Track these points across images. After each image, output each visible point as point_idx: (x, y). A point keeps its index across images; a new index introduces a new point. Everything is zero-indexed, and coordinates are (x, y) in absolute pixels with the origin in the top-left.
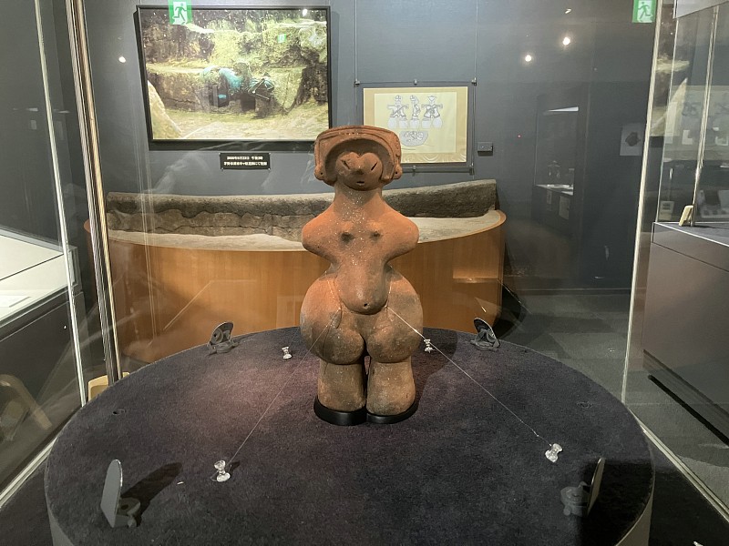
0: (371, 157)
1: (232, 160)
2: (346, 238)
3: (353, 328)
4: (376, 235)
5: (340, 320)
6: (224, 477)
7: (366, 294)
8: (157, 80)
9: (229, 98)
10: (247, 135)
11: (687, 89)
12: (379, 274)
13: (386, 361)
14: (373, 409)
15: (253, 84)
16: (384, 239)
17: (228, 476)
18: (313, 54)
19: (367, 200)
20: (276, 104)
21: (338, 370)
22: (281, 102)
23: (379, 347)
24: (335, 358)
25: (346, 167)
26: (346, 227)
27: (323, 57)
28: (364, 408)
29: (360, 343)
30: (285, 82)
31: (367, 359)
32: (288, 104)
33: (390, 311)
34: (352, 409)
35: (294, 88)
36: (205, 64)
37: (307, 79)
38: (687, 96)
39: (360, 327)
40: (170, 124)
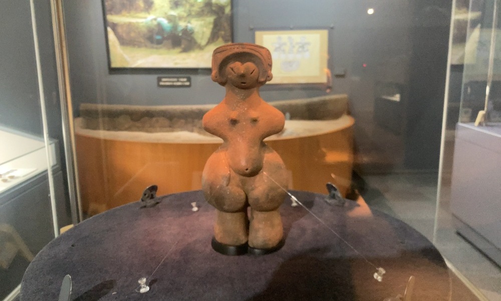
0: (250, 65)
1: (166, 81)
2: (234, 122)
3: (238, 186)
4: (255, 121)
5: (229, 180)
6: (145, 289)
7: (247, 162)
8: (114, 27)
9: (164, 39)
10: (176, 64)
11: (481, 32)
12: (256, 148)
13: (262, 210)
14: (253, 244)
15: (180, 29)
16: (261, 123)
17: (148, 288)
18: (221, 8)
19: (248, 96)
20: (195, 43)
21: (228, 216)
22: (199, 41)
23: (257, 200)
24: (226, 207)
25: (233, 73)
26: (234, 115)
27: (228, 10)
28: (247, 243)
29: (243, 197)
30: (201, 27)
31: (249, 208)
32: (203, 42)
33: (264, 173)
34: (238, 244)
35: (208, 32)
36: (147, 15)
37: (217, 25)
38: (481, 36)
39: (243, 185)
40: (123, 56)
